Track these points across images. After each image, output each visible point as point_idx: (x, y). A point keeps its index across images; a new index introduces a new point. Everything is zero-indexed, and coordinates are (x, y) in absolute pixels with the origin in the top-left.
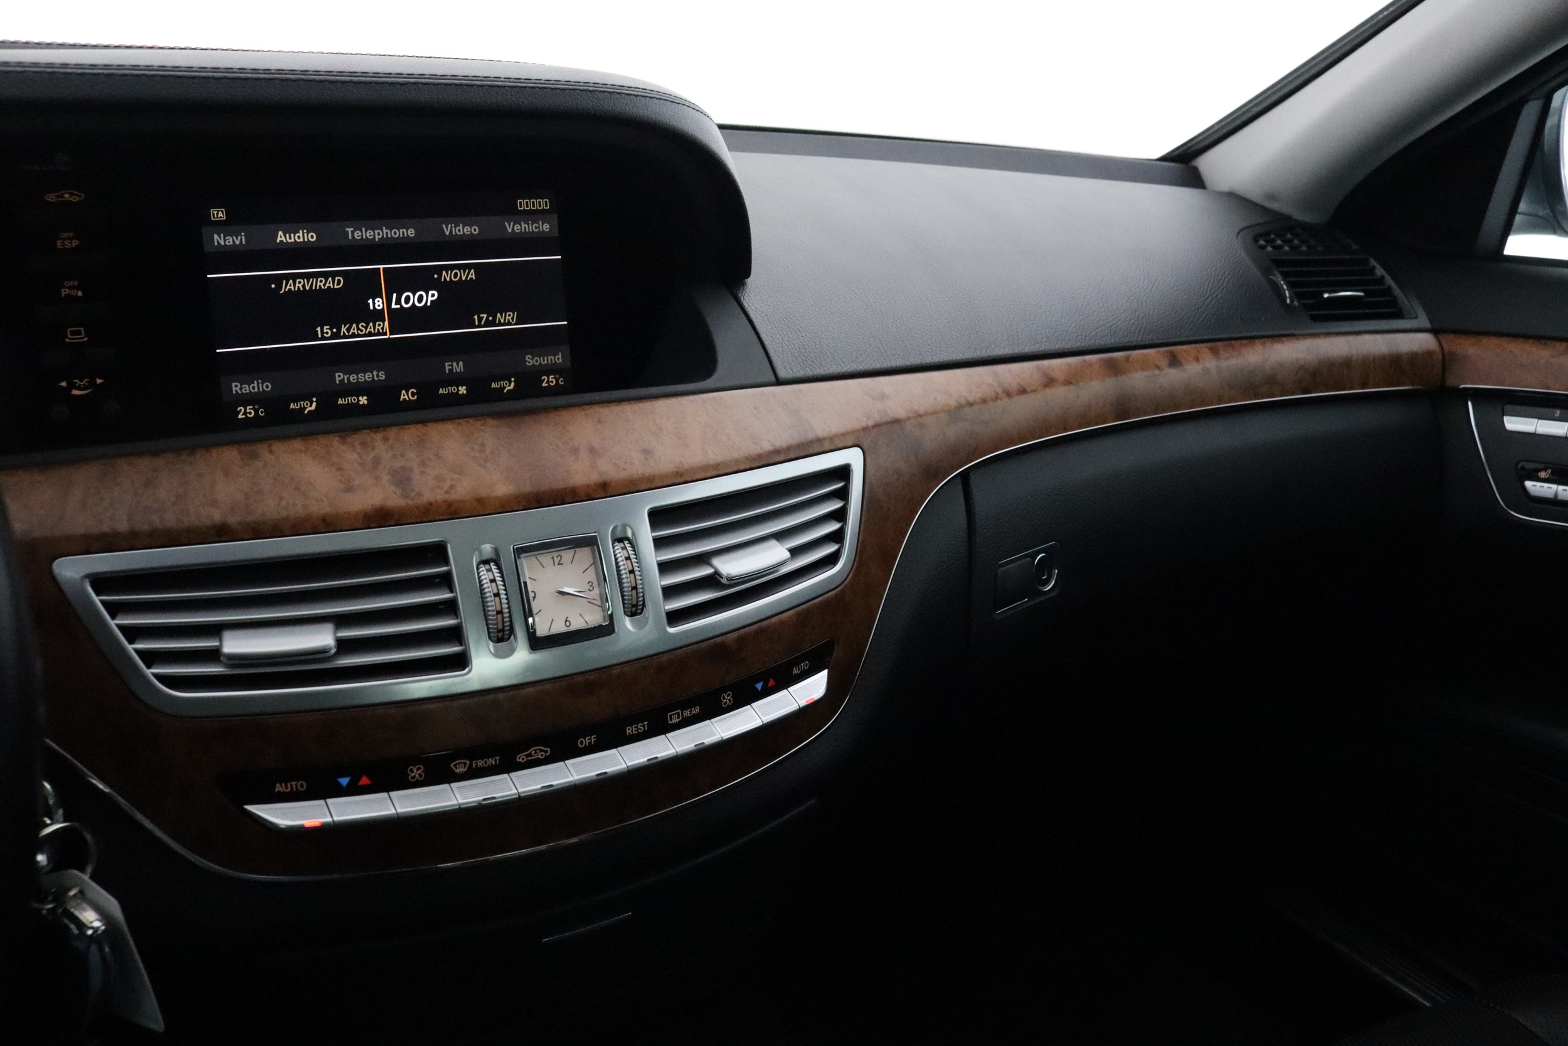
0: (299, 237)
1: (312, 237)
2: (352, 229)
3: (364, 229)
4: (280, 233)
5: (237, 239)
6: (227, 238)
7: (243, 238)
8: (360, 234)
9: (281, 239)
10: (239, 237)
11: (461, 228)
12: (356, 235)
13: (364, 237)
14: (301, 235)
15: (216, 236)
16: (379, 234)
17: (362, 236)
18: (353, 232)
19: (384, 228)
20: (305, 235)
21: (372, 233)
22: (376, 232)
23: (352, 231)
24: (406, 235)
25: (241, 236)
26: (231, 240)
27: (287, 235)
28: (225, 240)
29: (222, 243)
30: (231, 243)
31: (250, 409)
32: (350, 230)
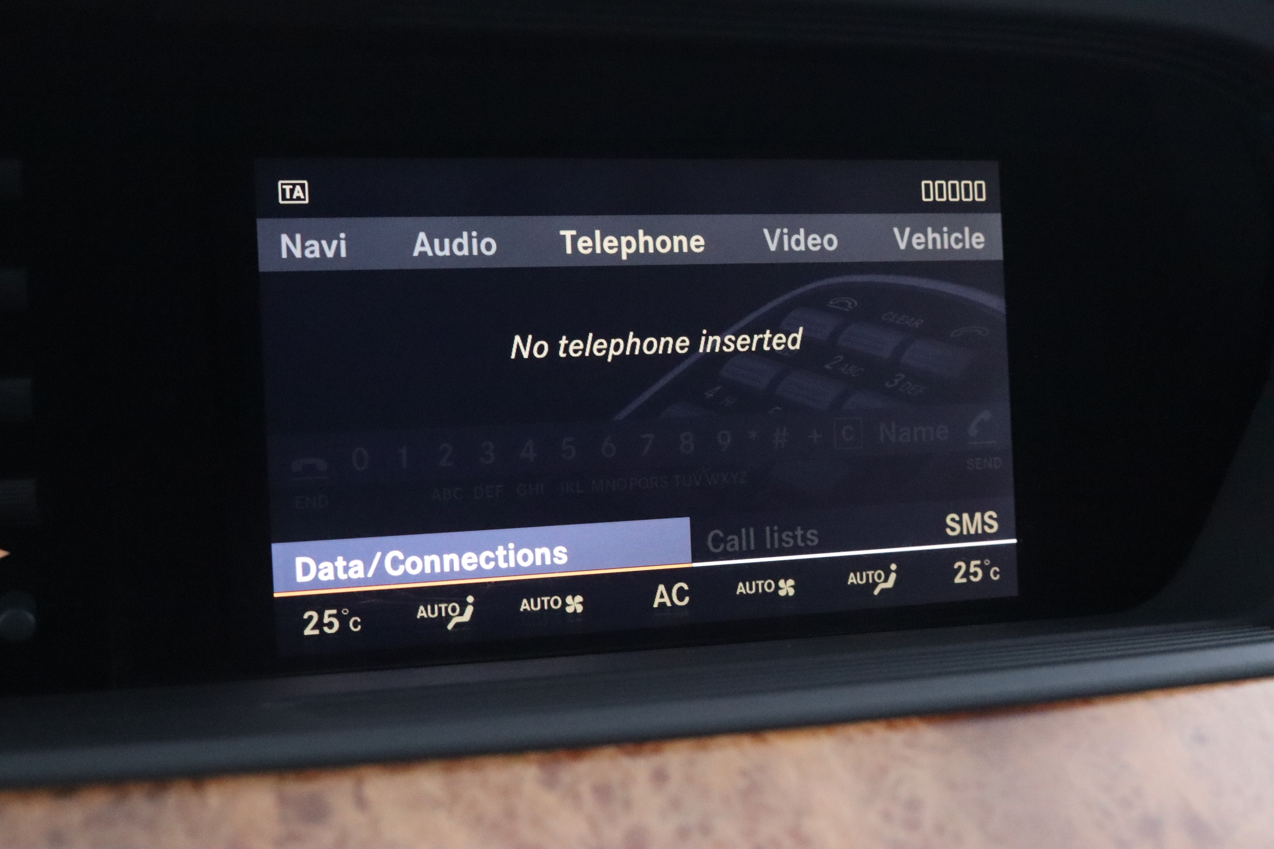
0: (460, 247)
1: (488, 246)
2: (574, 233)
3: (598, 233)
4: (422, 236)
5: (330, 247)
6: (308, 243)
7: (343, 243)
8: (590, 243)
9: (423, 249)
10: (335, 243)
11: (801, 237)
12: (580, 245)
13: (598, 251)
14: (465, 241)
15: (285, 239)
16: (629, 245)
17: (594, 247)
18: (574, 240)
19: (641, 232)
20: (475, 241)
21: (616, 243)
22: (624, 240)
23: (572, 236)
24: (685, 250)
25: (339, 239)
26: (316, 248)
27: (437, 241)
28: (304, 248)
29: (298, 254)
30: (317, 255)
31: (330, 616)
32: (568, 234)
